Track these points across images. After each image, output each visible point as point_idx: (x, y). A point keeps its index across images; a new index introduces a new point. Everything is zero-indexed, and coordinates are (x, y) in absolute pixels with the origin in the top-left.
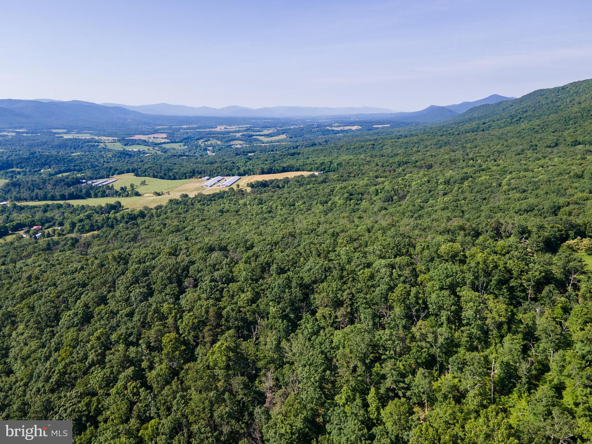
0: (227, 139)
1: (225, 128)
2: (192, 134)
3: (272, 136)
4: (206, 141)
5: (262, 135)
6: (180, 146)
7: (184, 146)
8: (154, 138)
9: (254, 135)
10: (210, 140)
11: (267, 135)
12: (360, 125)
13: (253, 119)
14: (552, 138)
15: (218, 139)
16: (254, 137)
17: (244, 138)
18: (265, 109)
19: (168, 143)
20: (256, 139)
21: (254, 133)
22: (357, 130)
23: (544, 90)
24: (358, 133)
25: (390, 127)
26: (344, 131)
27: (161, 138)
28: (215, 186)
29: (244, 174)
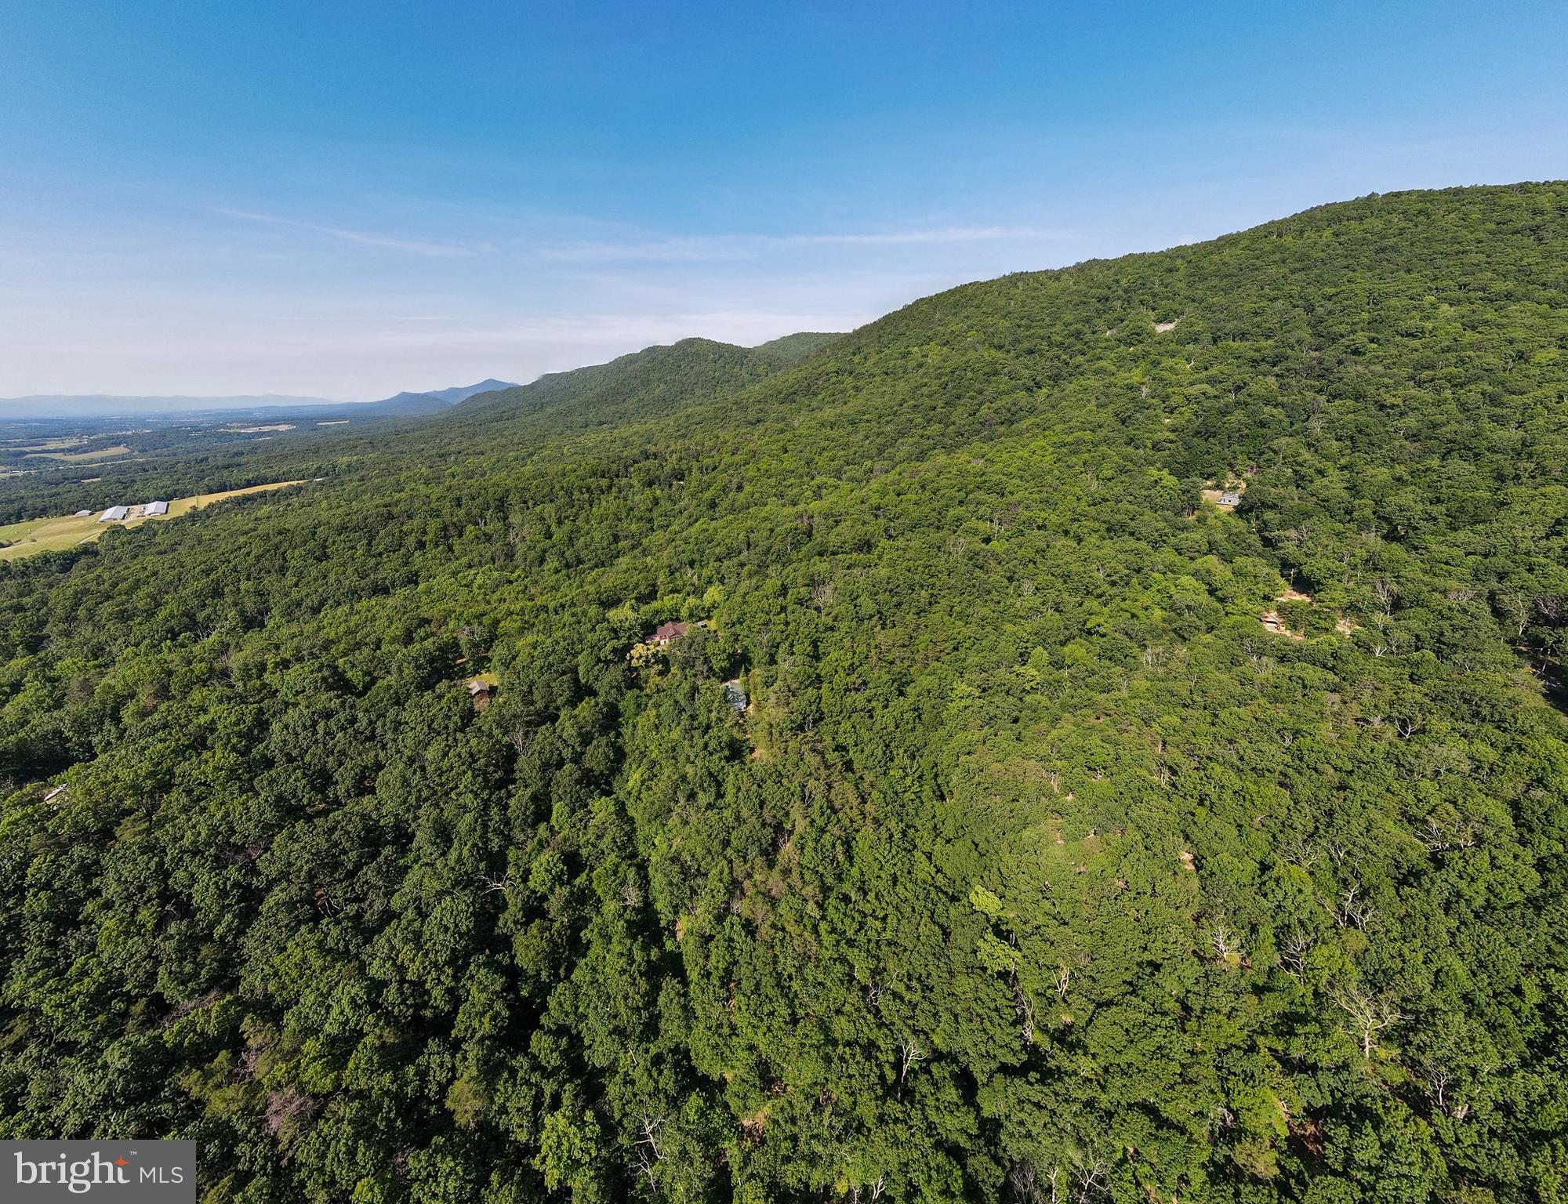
3: (86, 452)
5: (54, 451)
11: (70, 450)
12: (293, 424)
16: (30, 455)
20: (45, 458)
21: (27, 449)
22: (288, 431)
24: (292, 435)
25: (349, 424)
26: (263, 433)
28: (132, 518)
29: (168, 498)
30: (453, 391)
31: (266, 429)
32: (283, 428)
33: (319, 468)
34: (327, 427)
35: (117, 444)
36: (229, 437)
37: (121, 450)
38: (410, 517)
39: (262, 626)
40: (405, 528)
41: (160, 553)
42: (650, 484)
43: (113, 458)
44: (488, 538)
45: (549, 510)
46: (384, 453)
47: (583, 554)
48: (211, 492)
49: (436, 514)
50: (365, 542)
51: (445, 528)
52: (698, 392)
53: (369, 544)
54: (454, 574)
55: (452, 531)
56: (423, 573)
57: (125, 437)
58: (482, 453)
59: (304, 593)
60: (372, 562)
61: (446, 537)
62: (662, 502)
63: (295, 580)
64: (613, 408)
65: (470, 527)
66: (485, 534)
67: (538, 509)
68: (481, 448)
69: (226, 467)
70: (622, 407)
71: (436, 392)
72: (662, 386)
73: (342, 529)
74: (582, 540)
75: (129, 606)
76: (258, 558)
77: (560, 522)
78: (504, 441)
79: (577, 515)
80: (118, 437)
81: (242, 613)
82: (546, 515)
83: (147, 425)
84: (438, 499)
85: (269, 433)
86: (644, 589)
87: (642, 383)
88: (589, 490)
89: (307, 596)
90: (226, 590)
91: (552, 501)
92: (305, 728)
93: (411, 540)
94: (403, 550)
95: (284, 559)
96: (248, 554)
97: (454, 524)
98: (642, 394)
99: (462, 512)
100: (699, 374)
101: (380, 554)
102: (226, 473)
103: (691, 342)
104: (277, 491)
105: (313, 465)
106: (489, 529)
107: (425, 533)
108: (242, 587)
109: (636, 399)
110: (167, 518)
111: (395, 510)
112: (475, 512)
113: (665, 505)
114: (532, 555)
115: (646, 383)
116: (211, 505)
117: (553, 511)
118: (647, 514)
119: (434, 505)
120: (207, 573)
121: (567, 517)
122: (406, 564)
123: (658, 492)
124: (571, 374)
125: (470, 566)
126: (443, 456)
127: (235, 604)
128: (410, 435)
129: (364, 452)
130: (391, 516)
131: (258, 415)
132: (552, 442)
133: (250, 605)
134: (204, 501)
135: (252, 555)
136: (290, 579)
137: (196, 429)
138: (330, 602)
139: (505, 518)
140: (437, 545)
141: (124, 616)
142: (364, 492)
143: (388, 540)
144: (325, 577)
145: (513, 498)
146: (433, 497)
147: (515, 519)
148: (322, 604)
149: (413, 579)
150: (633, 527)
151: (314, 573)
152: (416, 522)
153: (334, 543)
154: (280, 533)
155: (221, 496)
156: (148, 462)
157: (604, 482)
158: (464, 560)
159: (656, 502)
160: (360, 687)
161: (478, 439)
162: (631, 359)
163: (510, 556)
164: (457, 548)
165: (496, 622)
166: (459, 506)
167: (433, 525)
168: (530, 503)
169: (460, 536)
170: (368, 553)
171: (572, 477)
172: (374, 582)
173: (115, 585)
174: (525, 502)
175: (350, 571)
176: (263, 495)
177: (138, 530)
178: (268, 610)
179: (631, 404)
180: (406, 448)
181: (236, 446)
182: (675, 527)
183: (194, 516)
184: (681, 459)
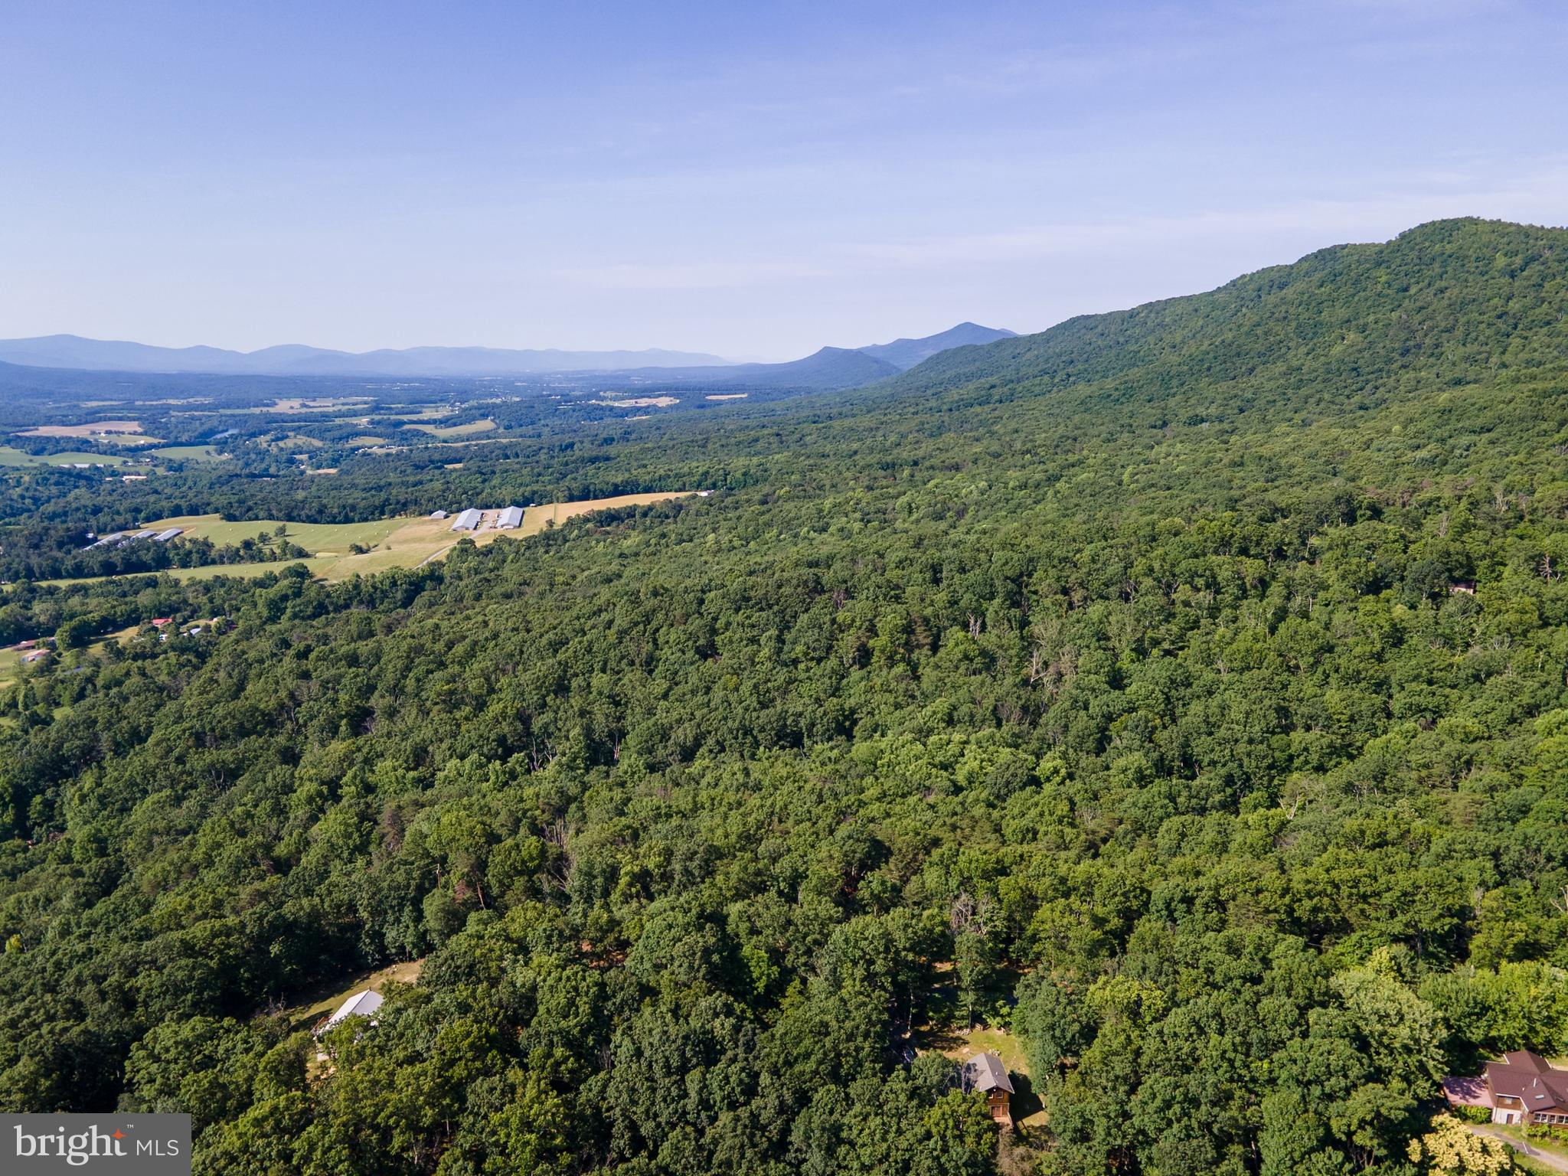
0: (337, 434)
1: (304, 406)
2: (216, 423)
3: (455, 425)
4: (277, 439)
5: (427, 422)
6: (208, 453)
7: (221, 453)
8: (108, 432)
9: (405, 423)
10: (287, 437)
11: (441, 422)
12: (677, 397)
13: (369, 380)
14: (1152, 412)
15: (310, 434)
16: (407, 427)
17: (380, 429)
18: (387, 355)
19: (164, 446)
20: (418, 431)
21: (405, 418)
22: (670, 407)
23: (1089, 317)
24: (674, 414)
25: (749, 401)
26: (639, 409)
27: (131, 433)
28: (484, 528)
29: (523, 503)
30: (903, 346)
31: (643, 402)
32: (664, 402)
33: (706, 474)
34: (719, 403)
35: (484, 416)
36: (597, 413)
37: (486, 425)
38: (849, 594)
39: (611, 762)
40: (841, 616)
41: (508, 596)
42: (1375, 586)
43: (478, 436)
44: (989, 660)
45: (1122, 621)
46: (797, 455)
47: (1200, 746)
48: (571, 499)
49: (895, 594)
50: (773, 632)
51: (908, 629)
52: (1453, 351)
53: (780, 640)
54: (923, 734)
55: (922, 636)
56: (865, 722)
57: (494, 406)
58: (957, 468)
59: (675, 715)
60: (782, 676)
61: (909, 647)
62: (1414, 640)
63: (665, 686)
64: (1224, 386)
65: (955, 633)
66: (984, 653)
67: (1096, 610)
68: (954, 456)
69: (593, 460)
70: (1246, 387)
71: (875, 348)
72: (1351, 336)
73: (742, 601)
74: (1196, 707)
75: (460, 685)
76: (622, 633)
77: (1141, 652)
78: (995, 447)
79: (1180, 643)
80: (488, 406)
81: (588, 731)
82: (1112, 630)
83: (516, 391)
84: (900, 564)
85: (646, 410)
86: (1428, 917)
87: (1300, 331)
88: (1213, 585)
89: (679, 721)
90: (574, 684)
91: (1126, 597)
92: (668, 1071)
93: (848, 643)
94: (832, 662)
95: (655, 641)
96: (609, 624)
97: (926, 621)
98: (1297, 355)
99: (941, 597)
100: (1459, 307)
101: (795, 662)
102: (591, 469)
103: (1445, 229)
104: (650, 508)
105: (699, 465)
106: (989, 640)
107: (872, 631)
108: (595, 682)
109: (1280, 367)
110: (520, 535)
111: (827, 577)
112: (966, 600)
113: (1424, 649)
114: (1081, 722)
115: (1310, 331)
116: (570, 522)
117: (1130, 623)
118: (1373, 670)
119: (892, 574)
120: (556, 646)
121: (1156, 643)
122: (836, 692)
123: (1399, 610)
124: (1132, 314)
125: (950, 721)
126: (889, 467)
127: (583, 713)
128: (836, 423)
129: (767, 451)
130: (818, 588)
131: (637, 382)
132: (1094, 453)
133: (601, 722)
134: (563, 512)
135: (614, 629)
136: (659, 685)
137: (567, 398)
138: (711, 741)
139: (1024, 623)
140: (891, 662)
141: (451, 701)
142: (768, 525)
143: (811, 636)
144: (708, 689)
145: (1043, 581)
146: (892, 557)
147: (1045, 627)
148: (698, 743)
149: (844, 727)
150: (1333, 696)
151: (693, 679)
152: (860, 606)
153: (728, 624)
154: (655, 594)
155: (582, 508)
156: (511, 445)
157: (1251, 568)
158: (941, 704)
159: (1397, 637)
160: (761, 986)
161: (949, 437)
162: (1275, 279)
163: (1032, 713)
164: (928, 675)
165: (1030, 902)
166: (937, 581)
167: (890, 618)
168: (1077, 596)
169: (935, 648)
170: (778, 658)
171: (1170, 548)
172: (782, 716)
173: (450, 645)
174: (1065, 591)
175: (746, 687)
176: (631, 512)
177: (488, 551)
178: (623, 734)
179: (1267, 379)
180: (828, 449)
181: (610, 426)
182: (1461, 719)
183: (550, 538)
184: (1466, 527)
